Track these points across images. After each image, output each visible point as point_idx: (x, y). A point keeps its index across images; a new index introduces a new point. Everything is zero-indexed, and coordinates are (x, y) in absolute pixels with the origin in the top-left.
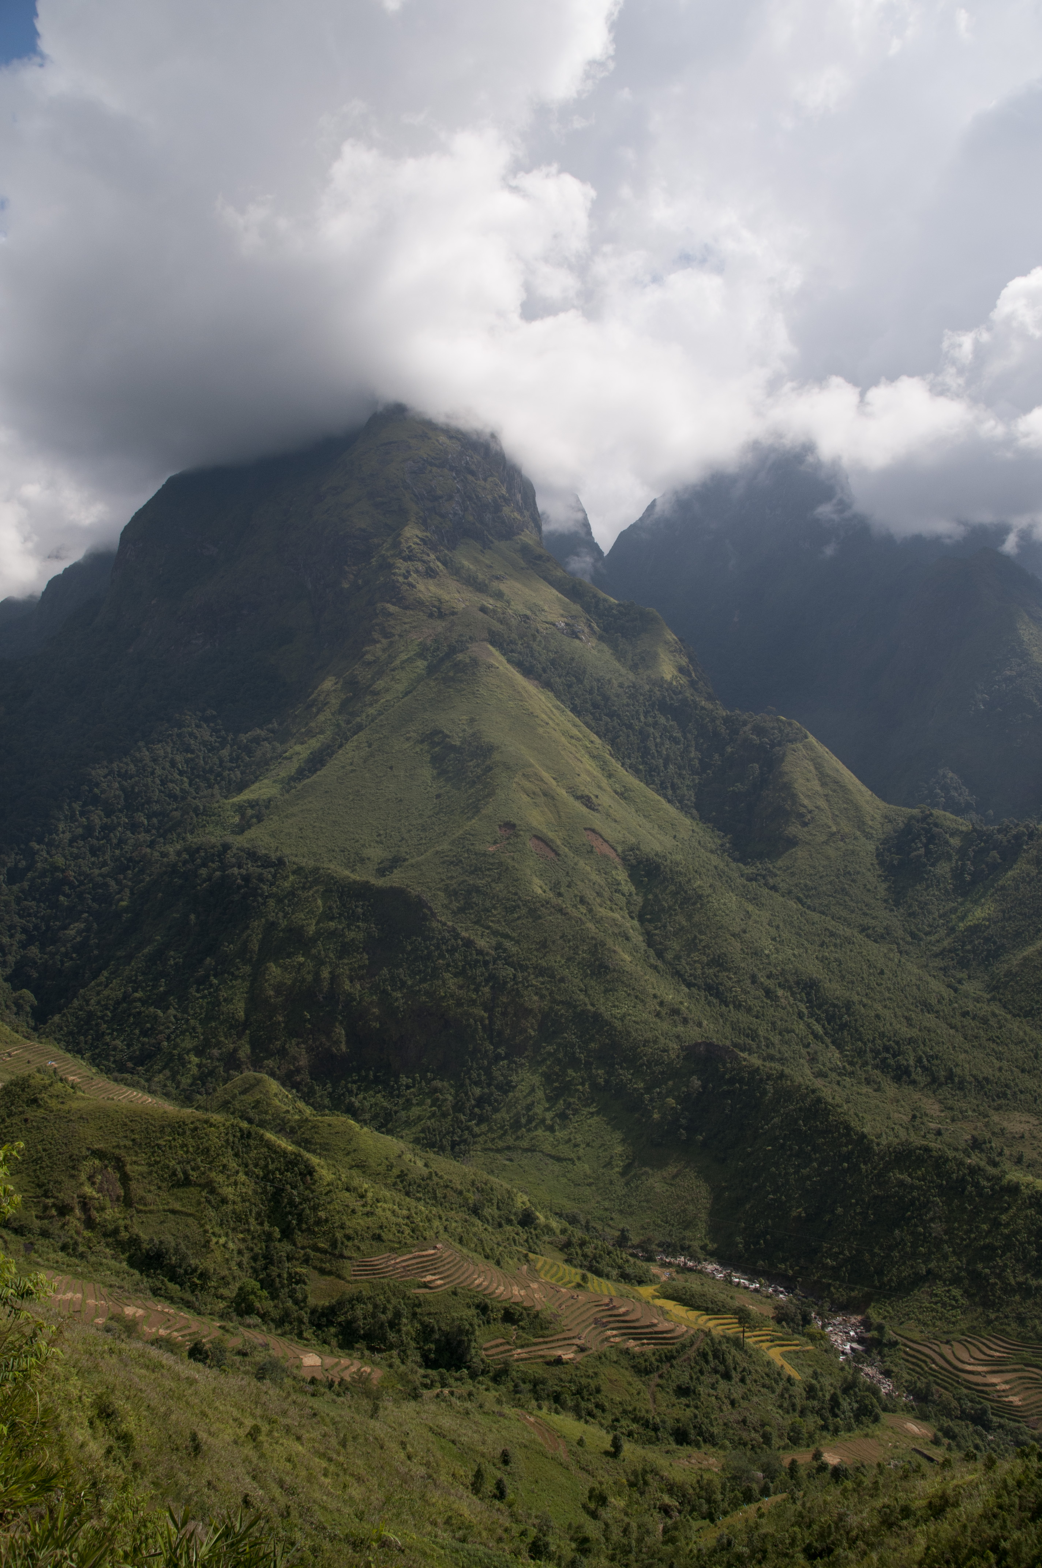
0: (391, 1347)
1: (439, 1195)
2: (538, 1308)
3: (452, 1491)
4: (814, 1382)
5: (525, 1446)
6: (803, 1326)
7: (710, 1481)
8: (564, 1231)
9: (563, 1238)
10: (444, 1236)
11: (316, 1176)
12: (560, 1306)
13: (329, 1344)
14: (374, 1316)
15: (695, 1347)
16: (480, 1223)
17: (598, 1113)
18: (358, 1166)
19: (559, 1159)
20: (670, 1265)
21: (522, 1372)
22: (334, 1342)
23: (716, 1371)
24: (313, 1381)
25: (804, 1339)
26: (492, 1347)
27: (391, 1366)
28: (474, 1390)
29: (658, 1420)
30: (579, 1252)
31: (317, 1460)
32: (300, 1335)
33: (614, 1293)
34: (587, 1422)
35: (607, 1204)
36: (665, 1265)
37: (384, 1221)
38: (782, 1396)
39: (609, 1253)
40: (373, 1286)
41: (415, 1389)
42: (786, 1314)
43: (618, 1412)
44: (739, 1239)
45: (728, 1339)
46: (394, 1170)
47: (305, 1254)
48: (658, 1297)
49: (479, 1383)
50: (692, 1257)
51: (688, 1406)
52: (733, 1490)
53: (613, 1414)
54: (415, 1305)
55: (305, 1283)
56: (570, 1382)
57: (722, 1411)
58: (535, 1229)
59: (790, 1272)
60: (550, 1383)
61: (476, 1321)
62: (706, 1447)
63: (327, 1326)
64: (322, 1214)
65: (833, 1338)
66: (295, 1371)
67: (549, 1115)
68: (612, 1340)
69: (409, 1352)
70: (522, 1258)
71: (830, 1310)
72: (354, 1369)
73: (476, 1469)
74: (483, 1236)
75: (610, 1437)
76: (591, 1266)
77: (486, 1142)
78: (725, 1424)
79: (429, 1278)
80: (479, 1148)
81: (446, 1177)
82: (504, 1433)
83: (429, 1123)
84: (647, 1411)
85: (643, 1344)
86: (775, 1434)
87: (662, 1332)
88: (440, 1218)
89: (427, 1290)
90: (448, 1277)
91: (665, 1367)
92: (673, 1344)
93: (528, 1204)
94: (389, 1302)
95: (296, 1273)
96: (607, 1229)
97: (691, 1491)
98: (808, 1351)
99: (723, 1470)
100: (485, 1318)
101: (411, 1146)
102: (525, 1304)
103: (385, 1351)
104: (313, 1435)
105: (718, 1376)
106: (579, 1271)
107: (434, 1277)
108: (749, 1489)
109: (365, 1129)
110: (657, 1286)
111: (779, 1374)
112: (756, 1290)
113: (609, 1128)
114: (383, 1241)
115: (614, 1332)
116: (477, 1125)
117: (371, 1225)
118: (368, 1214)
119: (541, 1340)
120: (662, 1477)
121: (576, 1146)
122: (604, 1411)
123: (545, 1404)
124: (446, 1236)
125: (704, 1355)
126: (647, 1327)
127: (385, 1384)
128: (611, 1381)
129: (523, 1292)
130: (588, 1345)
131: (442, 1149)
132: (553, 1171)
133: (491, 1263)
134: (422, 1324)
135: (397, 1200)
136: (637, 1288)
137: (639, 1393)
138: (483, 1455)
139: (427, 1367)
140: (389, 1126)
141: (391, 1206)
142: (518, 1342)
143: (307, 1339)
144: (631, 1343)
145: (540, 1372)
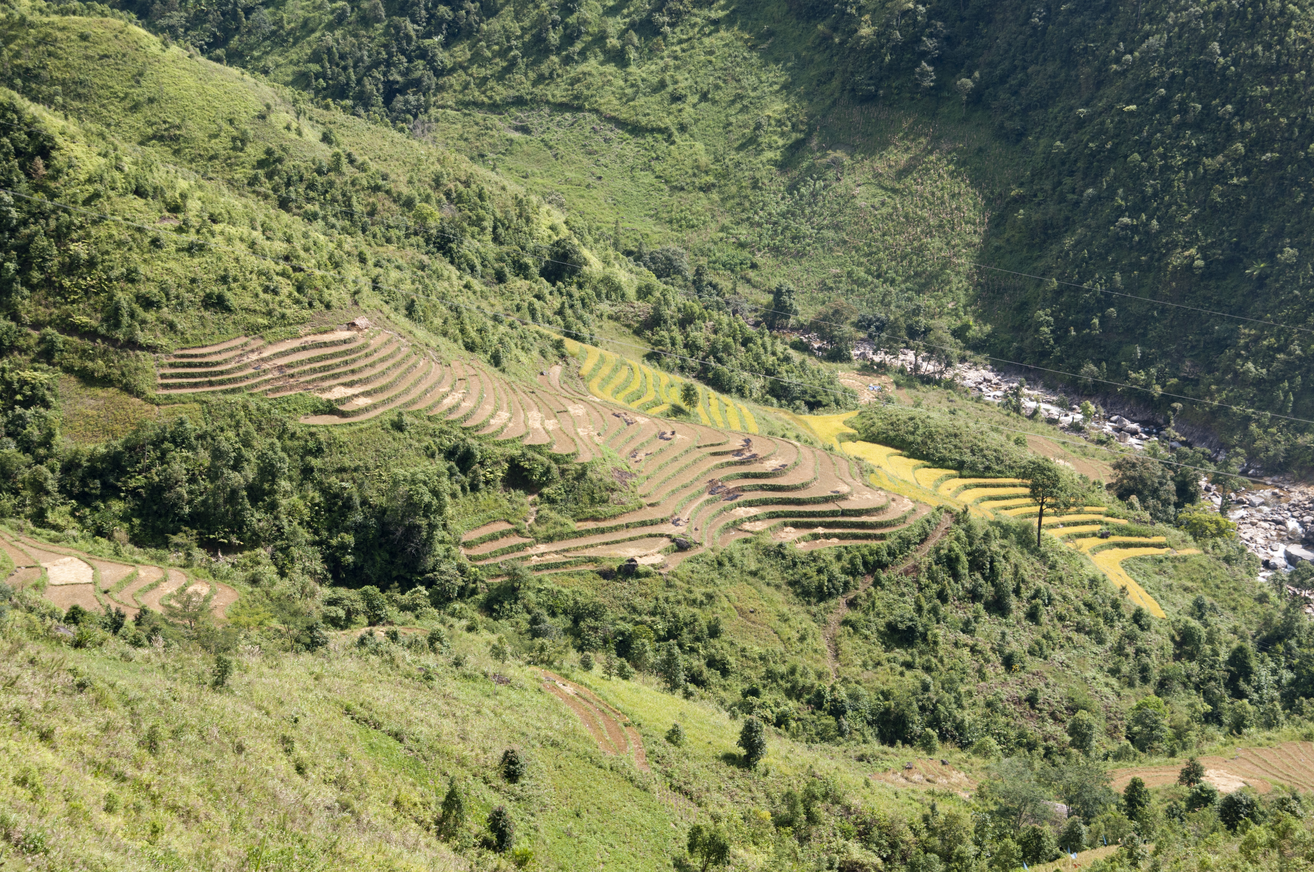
0: (255, 541)
1: (358, 208)
2: (585, 458)
3: (396, 835)
4: (1194, 623)
5: (554, 744)
6: (1178, 505)
7: (952, 820)
8: (644, 292)
9: (644, 308)
10: (370, 299)
11: (59, 160)
12: (634, 454)
13: (110, 537)
14: (213, 474)
15: (930, 545)
16: (453, 271)
17: (729, 21)
18: (161, 138)
19: (636, 130)
20: (882, 368)
21: (550, 592)
22: (121, 532)
23: (974, 596)
24: (75, 616)
25: (1179, 534)
26: (483, 541)
27: (254, 581)
28: (444, 630)
29: (842, 693)
30: (679, 338)
31: (90, 779)
32: (39, 519)
33: (754, 428)
34: (688, 695)
35: (744, 233)
36: (870, 369)
37: (231, 265)
38: (1119, 650)
39: (746, 342)
40: (209, 410)
41: (311, 628)
42: (1142, 480)
43: (755, 676)
44: (1042, 315)
45: (1006, 531)
46: (249, 149)
47: (42, 340)
48: (852, 438)
49: (453, 615)
50: (932, 352)
51: (909, 666)
52: (1001, 837)
53: (746, 679)
54: (309, 452)
55: (47, 405)
56: (653, 614)
57: (982, 676)
58: (580, 286)
59: (1158, 390)
60: (610, 615)
61: (446, 484)
62: (943, 751)
63: (104, 498)
64: (80, 249)
65: (1247, 532)
66: (32, 596)
67: (615, 25)
68: (747, 526)
69: (295, 552)
70: (551, 351)
71: (1244, 473)
72: (169, 588)
73: (447, 789)
74: (461, 301)
75: (738, 726)
76: (705, 368)
77: (466, 86)
78: (989, 705)
79: (339, 392)
80: (449, 98)
81: (374, 167)
82: (508, 716)
83: (329, 38)
84: (820, 676)
85: (816, 537)
86: (1099, 726)
87: (858, 513)
88: (363, 260)
89: (335, 419)
90: (382, 389)
91: (863, 585)
92: (882, 537)
93: (564, 232)
94: (247, 443)
95: (23, 382)
96: (743, 289)
97: (909, 837)
98: (1185, 560)
99: (981, 796)
100: (467, 480)
101: (288, 92)
102: (556, 449)
103: (240, 549)
104: (80, 728)
105: (980, 606)
106: (679, 380)
107: (350, 391)
108: (1037, 836)
109: (175, 49)
110: (851, 415)
111: (1115, 605)
112: (1076, 428)
113: (755, 58)
114: (228, 310)
115: (753, 511)
116: (446, 45)
117: (201, 274)
118: (191, 249)
119: (591, 525)
120: (848, 809)
121: (676, 98)
122: (725, 672)
123: (599, 659)
124: (376, 300)
125: (951, 563)
126: (826, 500)
127: (244, 619)
128: (741, 612)
129: (551, 424)
130: (694, 537)
131: (363, 100)
132: (621, 158)
133: (481, 360)
134: (324, 491)
135: (260, 218)
136: (808, 417)
137: (802, 639)
138: (461, 763)
139: (337, 582)
140: (234, 42)
141: (245, 230)
142: (541, 530)
143: (56, 527)
144: (789, 536)
145: (589, 592)
